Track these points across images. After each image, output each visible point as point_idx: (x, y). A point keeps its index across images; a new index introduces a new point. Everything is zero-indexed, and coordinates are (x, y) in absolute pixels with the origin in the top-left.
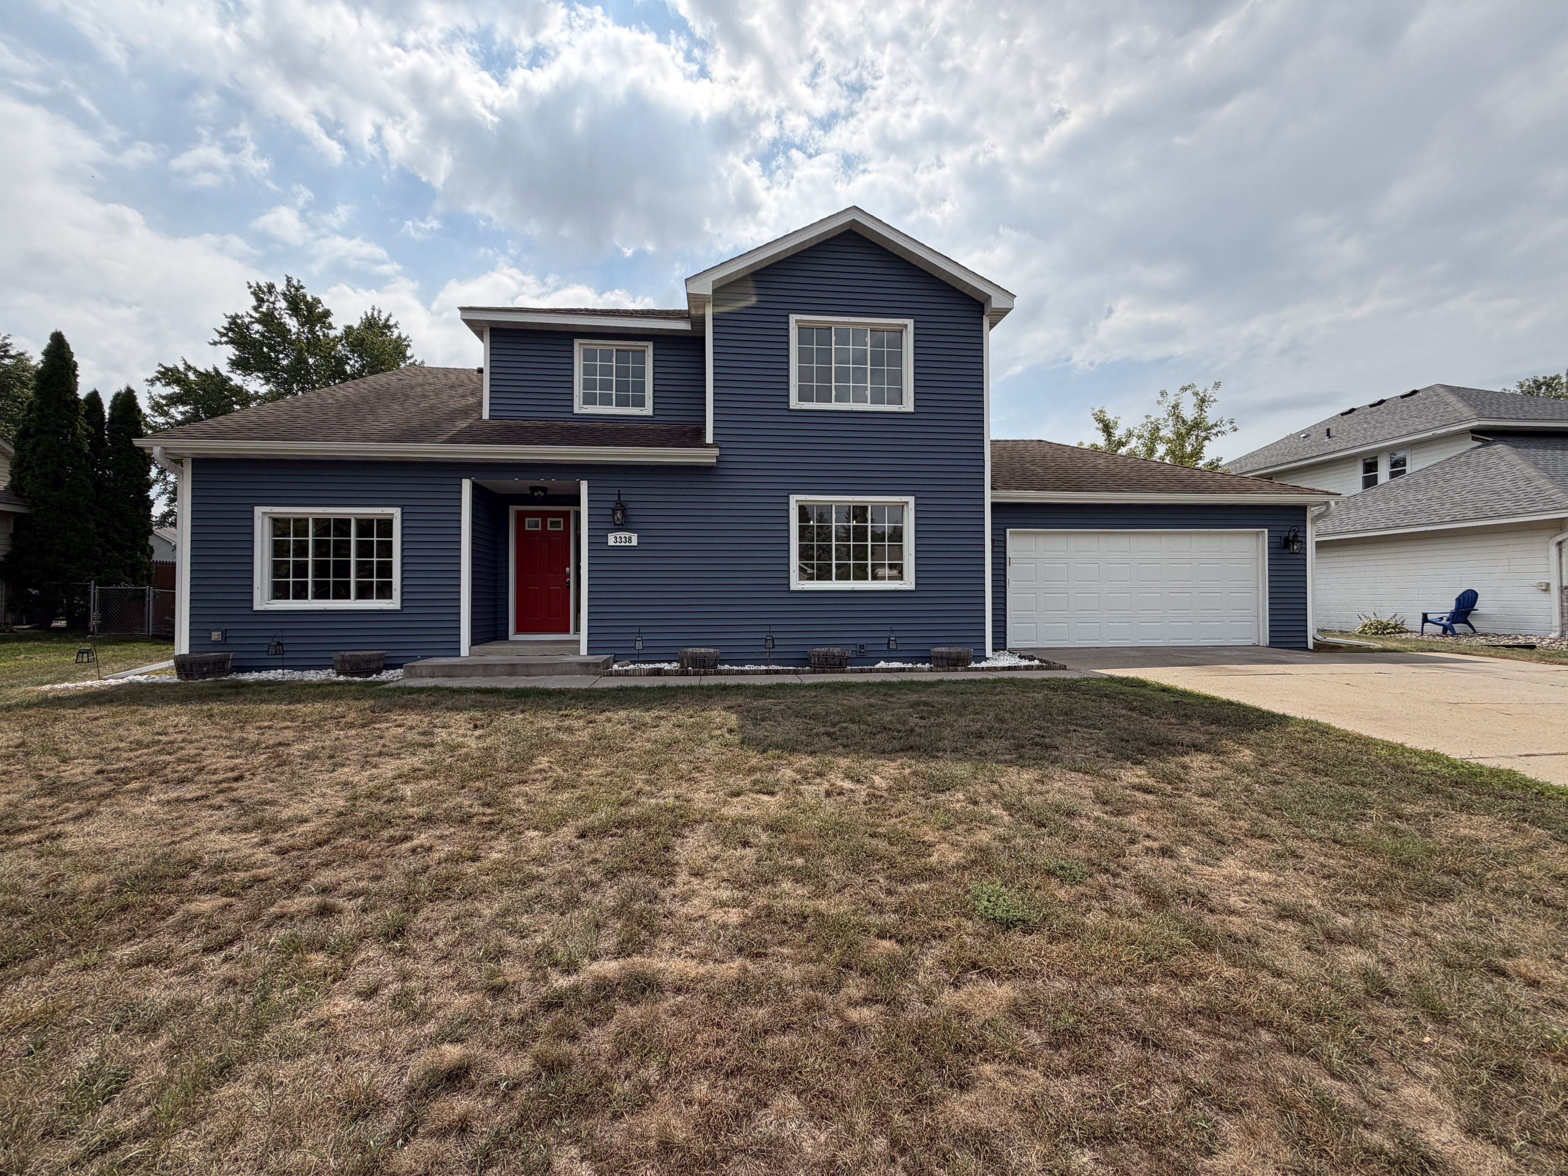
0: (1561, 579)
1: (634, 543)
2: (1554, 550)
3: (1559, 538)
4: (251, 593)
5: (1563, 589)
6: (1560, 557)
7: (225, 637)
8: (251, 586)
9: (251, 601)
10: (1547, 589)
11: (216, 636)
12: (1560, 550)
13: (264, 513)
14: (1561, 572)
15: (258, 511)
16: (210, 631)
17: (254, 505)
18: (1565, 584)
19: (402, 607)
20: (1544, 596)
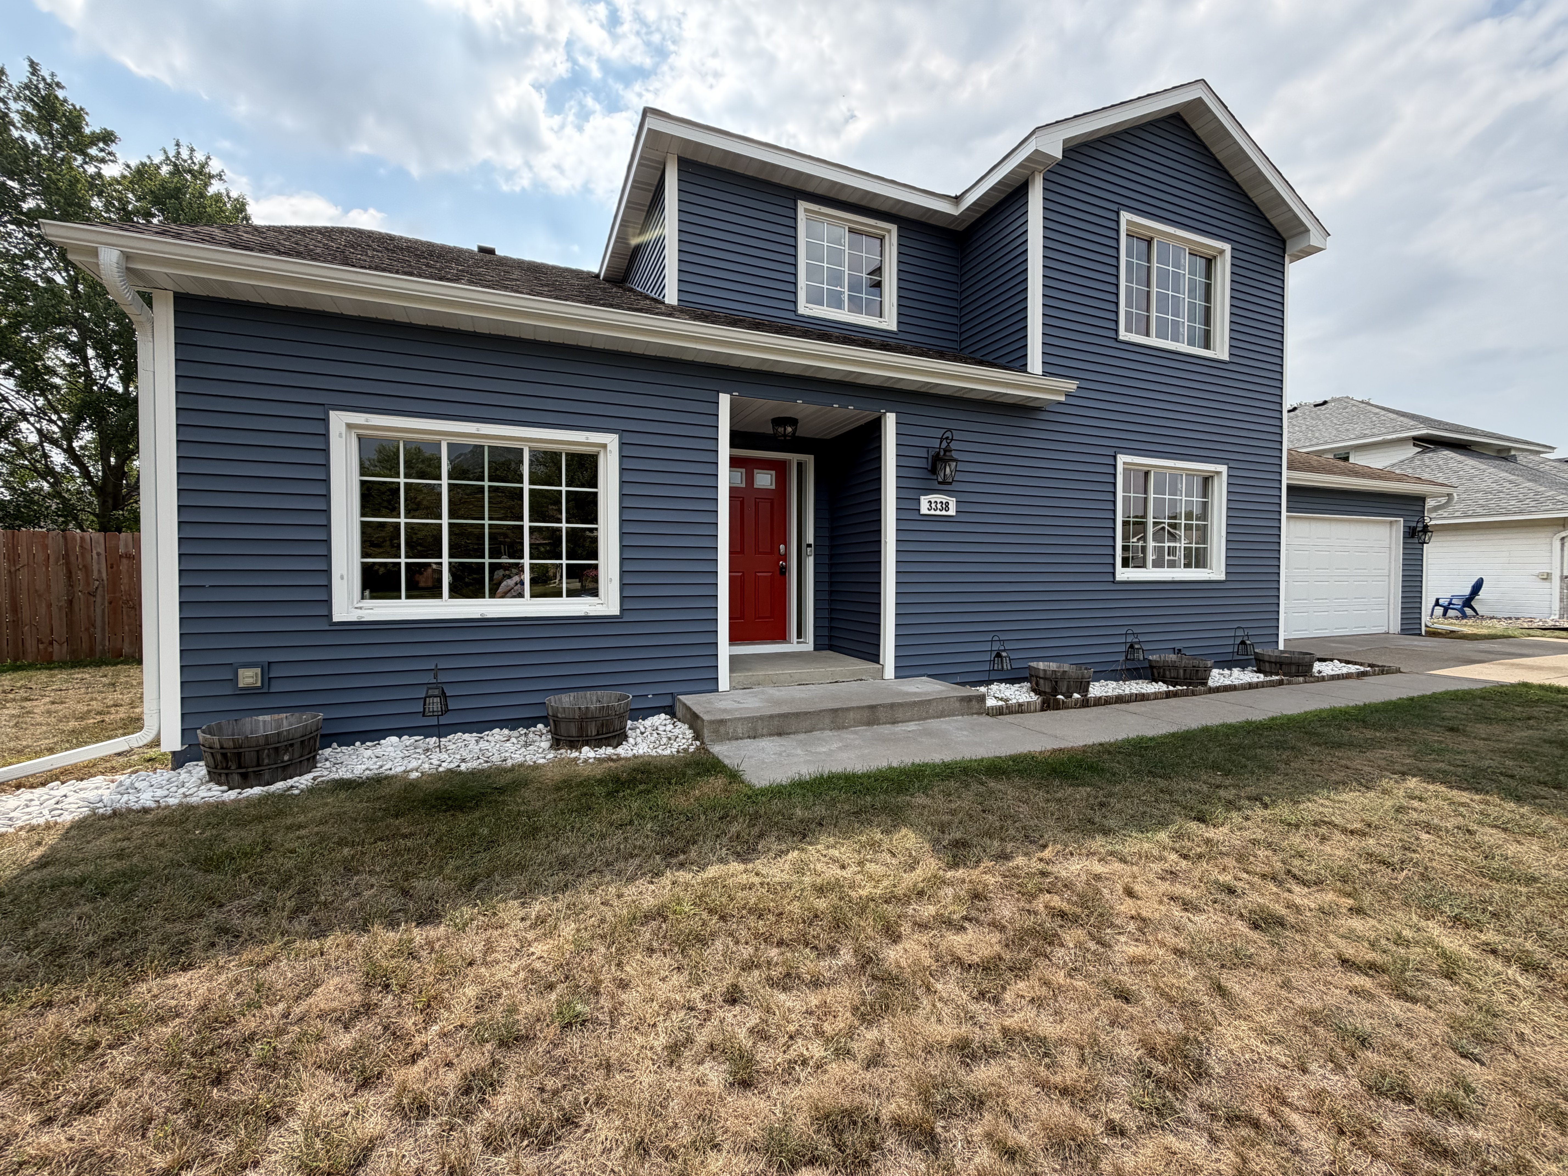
0: (1562, 570)
1: (952, 512)
2: (1557, 544)
3: (1563, 534)
4: (328, 587)
5: (1564, 578)
6: (1562, 550)
7: (267, 680)
8: (327, 572)
9: (328, 602)
10: (1547, 577)
11: (248, 677)
12: (1563, 545)
13: (349, 426)
14: (1562, 563)
15: (338, 420)
16: (234, 668)
17: (326, 408)
18: (1565, 574)
19: (622, 610)
20: (1546, 584)
